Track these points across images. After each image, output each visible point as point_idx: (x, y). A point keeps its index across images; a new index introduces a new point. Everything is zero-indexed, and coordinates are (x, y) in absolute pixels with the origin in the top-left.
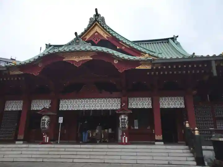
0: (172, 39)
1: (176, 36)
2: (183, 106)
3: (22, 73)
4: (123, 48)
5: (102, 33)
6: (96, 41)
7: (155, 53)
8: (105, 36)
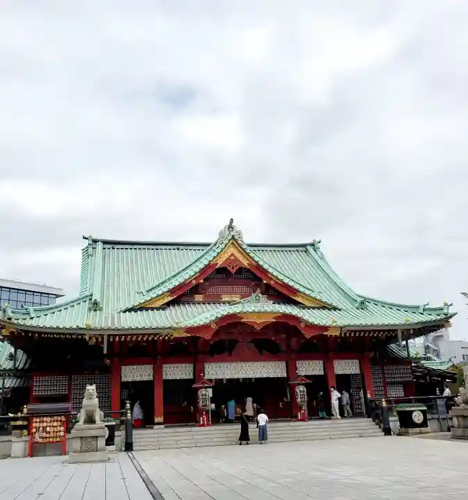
0: (313, 245)
1: (317, 240)
2: (358, 371)
3: (189, 335)
4: (272, 282)
5: (240, 257)
6: (233, 268)
7: (313, 291)
8: (245, 263)
